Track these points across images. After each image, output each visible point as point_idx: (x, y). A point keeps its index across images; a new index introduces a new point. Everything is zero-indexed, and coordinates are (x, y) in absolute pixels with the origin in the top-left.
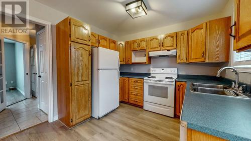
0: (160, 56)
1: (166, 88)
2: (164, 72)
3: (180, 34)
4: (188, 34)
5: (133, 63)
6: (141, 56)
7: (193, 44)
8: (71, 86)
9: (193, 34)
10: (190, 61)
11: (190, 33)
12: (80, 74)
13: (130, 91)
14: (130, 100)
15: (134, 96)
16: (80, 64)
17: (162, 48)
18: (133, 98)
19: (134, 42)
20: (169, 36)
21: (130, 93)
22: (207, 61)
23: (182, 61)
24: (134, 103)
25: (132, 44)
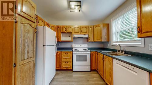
0: (78, 38)
1: (86, 56)
2: (81, 46)
3: (90, 27)
4: (93, 28)
5: (62, 41)
6: (66, 36)
7: (96, 33)
8: (15, 67)
9: (96, 28)
10: (94, 41)
11: (94, 28)
12: (26, 51)
13: (62, 61)
14: (62, 67)
15: (65, 64)
16: (26, 40)
17: (81, 33)
18: (64, 66)
19: (63, 27)
20: (84, 27)
21: (62, 62)
22: (103, 41)
23: (91, 41)
24: (65, 69)
25: (62, 28)
